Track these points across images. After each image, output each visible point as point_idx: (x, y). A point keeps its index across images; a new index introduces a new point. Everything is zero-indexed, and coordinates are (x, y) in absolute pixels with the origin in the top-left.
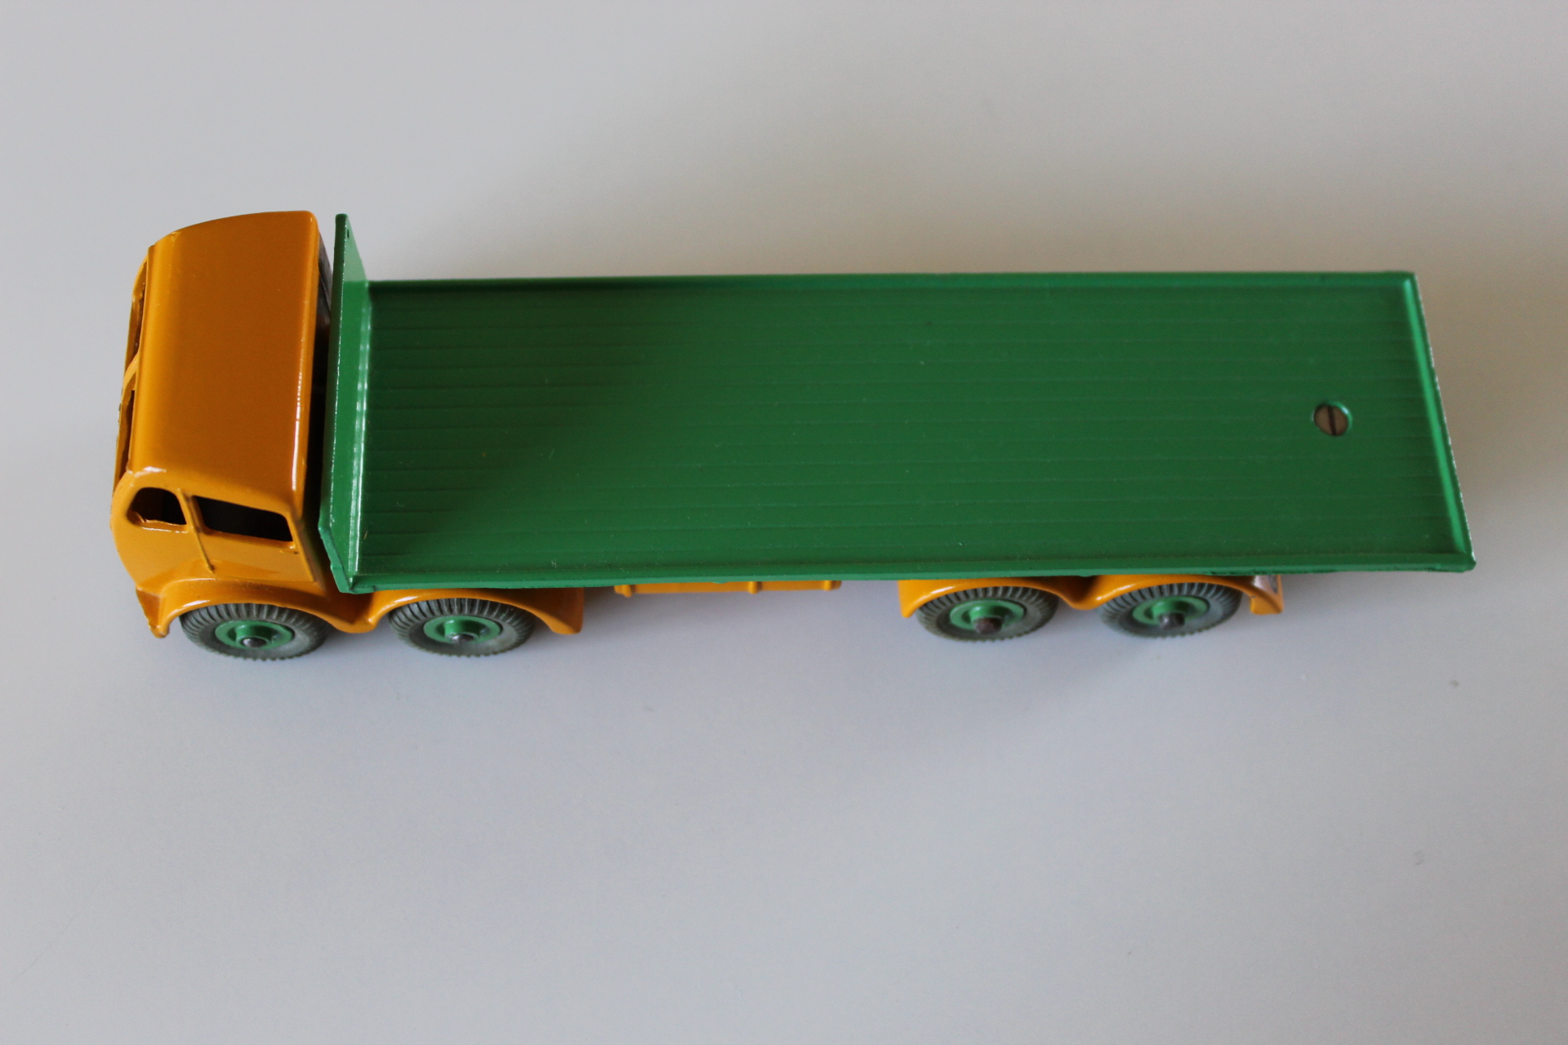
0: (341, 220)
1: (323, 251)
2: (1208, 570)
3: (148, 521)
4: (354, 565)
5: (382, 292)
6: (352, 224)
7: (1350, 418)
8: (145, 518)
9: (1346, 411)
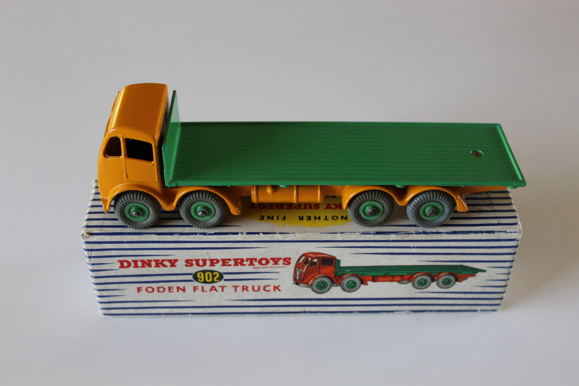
0: (174, 92)
1: (168, 99)
2: (440, 183)
3: (110, 157)
4: (171, 178)
5: (184, 125)
6: (177, 93)
7: (483, 154)
8: (109, 156)
9: (480, 152)
